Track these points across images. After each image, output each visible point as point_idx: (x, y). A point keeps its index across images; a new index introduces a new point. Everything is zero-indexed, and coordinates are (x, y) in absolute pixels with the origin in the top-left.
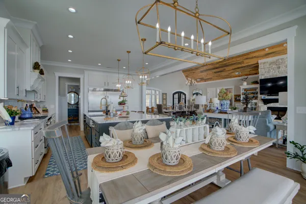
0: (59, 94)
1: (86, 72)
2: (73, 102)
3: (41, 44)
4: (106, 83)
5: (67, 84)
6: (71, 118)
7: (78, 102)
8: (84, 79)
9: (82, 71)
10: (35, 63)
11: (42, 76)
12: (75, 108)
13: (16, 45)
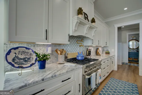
5: (128, 34)
12: (136, 52)
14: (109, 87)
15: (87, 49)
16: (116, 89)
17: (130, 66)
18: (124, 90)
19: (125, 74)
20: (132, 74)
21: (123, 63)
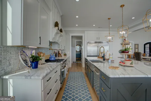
0: (72, 46)
1: (86, 32)
2: (78, 50)
3: (61, 14)
4: (98, 38)
5: (76, 40)
6: (77, 59)
7: (81, 50)
8: (84, 36)
9: (83, 32)
10: (56, 22)
11: (61, 33)
12: (79, 53)
13: (39, 3)
14: (71, 77)
15: (54, 51)
16: (74, 77)
17: (77, 63)
18: (78, 76)
19: (76, 68)
20: (80, 67)
21: (73, 62)
